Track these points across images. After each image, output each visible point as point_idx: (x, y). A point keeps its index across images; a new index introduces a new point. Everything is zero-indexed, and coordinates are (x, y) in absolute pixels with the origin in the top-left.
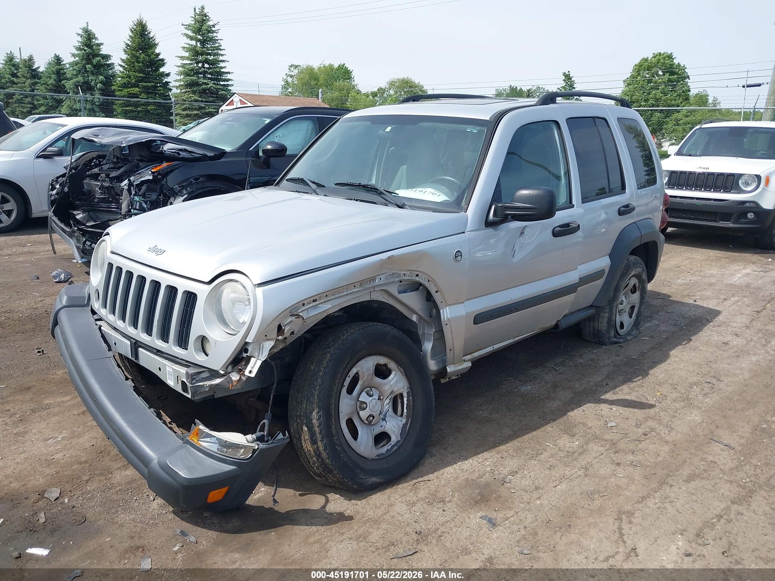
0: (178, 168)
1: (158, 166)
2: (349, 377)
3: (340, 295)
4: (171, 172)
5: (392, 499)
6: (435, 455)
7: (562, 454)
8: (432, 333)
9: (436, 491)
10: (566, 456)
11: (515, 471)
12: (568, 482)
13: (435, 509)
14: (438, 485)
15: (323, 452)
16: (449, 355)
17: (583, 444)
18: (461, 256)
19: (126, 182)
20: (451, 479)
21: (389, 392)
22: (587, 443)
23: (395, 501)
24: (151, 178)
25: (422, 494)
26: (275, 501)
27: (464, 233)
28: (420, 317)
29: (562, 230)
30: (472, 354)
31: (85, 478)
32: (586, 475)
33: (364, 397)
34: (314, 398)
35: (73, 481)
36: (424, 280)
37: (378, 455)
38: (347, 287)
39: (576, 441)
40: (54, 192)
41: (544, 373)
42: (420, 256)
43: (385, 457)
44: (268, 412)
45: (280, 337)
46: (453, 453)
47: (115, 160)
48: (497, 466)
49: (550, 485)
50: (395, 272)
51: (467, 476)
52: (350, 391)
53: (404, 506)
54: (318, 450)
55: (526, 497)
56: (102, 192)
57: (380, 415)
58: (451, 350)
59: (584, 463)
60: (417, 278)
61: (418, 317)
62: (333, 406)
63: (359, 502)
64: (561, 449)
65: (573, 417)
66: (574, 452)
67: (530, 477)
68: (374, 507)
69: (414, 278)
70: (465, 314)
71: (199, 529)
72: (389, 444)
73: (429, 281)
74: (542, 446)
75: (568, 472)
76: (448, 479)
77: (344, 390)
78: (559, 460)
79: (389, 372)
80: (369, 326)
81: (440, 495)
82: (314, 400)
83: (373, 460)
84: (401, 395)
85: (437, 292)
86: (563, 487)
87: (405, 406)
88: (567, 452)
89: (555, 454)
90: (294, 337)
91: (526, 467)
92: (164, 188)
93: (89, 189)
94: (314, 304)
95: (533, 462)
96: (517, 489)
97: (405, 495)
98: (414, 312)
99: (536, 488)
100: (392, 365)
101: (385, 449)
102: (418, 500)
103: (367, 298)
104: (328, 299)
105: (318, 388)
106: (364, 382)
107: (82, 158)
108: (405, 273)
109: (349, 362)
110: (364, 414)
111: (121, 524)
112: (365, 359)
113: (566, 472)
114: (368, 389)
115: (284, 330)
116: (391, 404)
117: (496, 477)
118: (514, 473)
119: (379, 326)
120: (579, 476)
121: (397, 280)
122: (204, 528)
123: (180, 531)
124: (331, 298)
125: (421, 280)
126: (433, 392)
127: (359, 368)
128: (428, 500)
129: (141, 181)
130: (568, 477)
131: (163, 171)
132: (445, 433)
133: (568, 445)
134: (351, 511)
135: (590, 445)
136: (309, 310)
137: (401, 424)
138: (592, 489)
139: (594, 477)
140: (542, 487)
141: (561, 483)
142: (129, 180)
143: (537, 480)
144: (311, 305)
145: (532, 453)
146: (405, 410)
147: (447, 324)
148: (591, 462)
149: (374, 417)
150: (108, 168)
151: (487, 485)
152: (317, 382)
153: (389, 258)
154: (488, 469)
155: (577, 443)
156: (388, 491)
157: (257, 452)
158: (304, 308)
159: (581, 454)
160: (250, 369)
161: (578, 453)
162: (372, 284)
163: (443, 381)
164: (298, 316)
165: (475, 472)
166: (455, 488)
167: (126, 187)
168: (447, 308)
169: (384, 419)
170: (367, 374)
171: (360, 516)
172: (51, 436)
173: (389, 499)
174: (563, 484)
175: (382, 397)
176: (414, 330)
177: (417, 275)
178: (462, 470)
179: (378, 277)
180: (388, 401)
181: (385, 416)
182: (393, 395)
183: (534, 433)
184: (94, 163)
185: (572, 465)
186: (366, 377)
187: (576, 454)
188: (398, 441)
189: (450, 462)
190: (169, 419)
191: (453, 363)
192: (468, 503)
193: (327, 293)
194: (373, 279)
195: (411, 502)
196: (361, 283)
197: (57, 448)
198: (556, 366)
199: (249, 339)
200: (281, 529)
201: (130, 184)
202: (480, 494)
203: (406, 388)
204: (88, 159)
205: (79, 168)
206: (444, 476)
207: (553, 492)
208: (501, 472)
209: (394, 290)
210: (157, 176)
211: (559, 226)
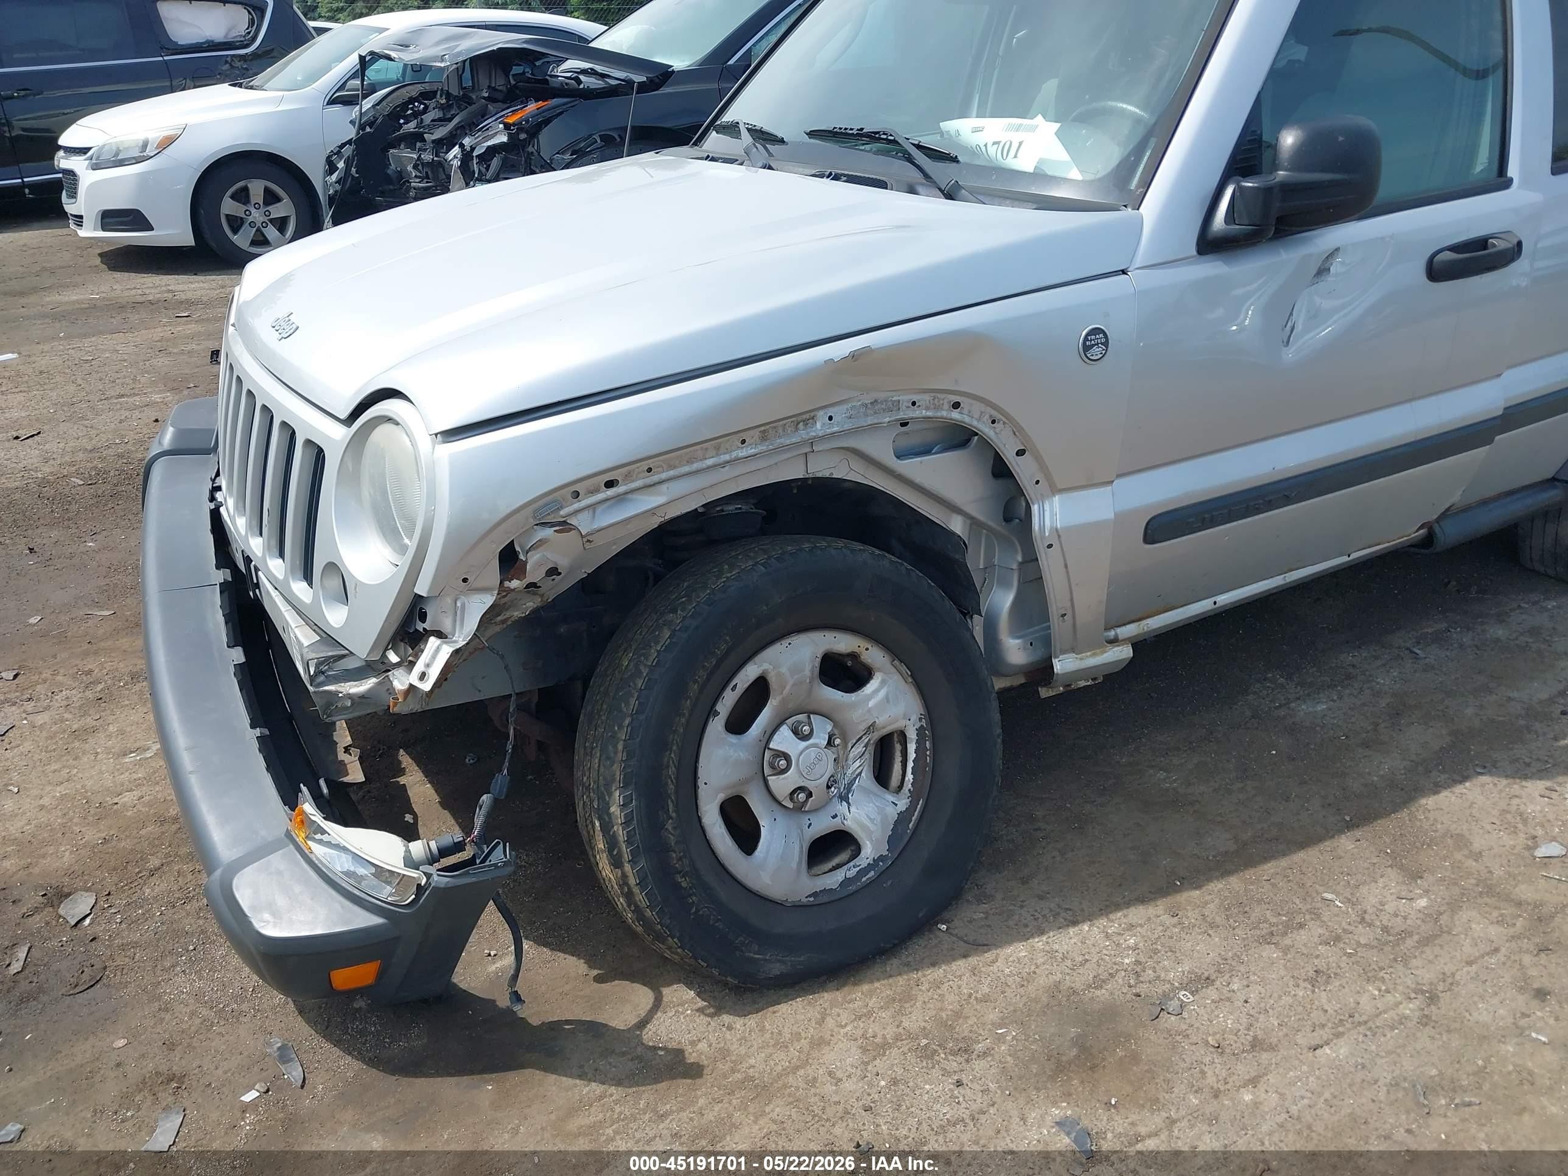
0: (561, 113)
1: (518, 110)
2: (733, 689)
3: (695, 466)
4: (547, 122)
5: (830, 1022)
6: (990, 898)
7: (1364, 935)
8: (1015, 566)
9: (958, 1015)
10: (1375, 943)
11: (1206, 974)
12: (1361, 1038)
13: (936, 1072)
14: (970, 995)
15: (636, 890)
16: (1059, 628)
17: (1442, 909)
18: (1106, 344)
19: (456, 150)
20: (1010, 981)
21: (863, 726)
22: (1454, 906)
23: (836, 1030)
24: (504, 139)
25: (915, 1019)
26: (517, 997)
27: (1124, 272)
28: (974, 523)
29: (1461, 260)
31: (154, 862)
32: (1425, 1020)
33: (784, 740)
34: (615, 746)
35: (126, 868)
36: (979, 420)
37: (815, 894)
38: (716, 442)
39: (1421, 897)
40: (334, 177)
41: (1379, 663)
42: (964, 347)
43: (833, 898)
44: (500, 771)
45: (515, 584)
46: (1041, 898)
47: (443, 101)
48: (1156, 952)
49: (1299, 1039)
50: (881, 396)
51: (1058, 977)
52: (738, 724)
53: (854, 1049)
54: (626, 883)
55: (1215, 1071)
56: (418, 174)
57: (828, 787)
58: (1064, 615)
59: (1427, 976)
60: (955, 414)
61: (969, 522)
62: (672, 771)
63: (738, 1022)
64: (1367, 917)
65: (1431, 816)
66: (1406, 933)
67: (1246, 1002)
68: (772, 1042)
69: (944, 414)
70: (1112, 516)
71: (327, 1045)
72: (852, 864)
73: (993, 422)
74: (1309, 899)
75: (1369, 998)
76: (1003, 980)
77: (716, 726)
78: (1350, 955)
79: (868, 674)
80: (801, 550)
81: (963, 1029)
82: (616, 753)
83: (798, 907)
84: (902, 735)
85: (1020, 453)
86: (1341, 1051)
87: (910, 765)
88: (1385, 929)
89: (1344, 930)
90: (562, 584)
91: (1242, 968)
92: (533, 162)
93: (399, 169)
94: (611, 492)
95: (1270, 952)
96: (1194, 1039)
97: (869, 1014)
98: (954, 509)
99: (1257, 1045)
100: (873, 655)
101: (839, 876)
102: (898, 1038)
103: (793, 472)
104: (656, 478)
105: (627, 721)
106: (784, 702)
107: (389, 99)
108: (915, 398)
109: (727, 654)
110: (782, 785)
111: (166, 1003)
112: (789, 641)
113: (1364, 1000)
114: (802, 717)
115: (525, 563)
116: (869, 757)
117: (1143, 989)
118: (1198, 983)
119: (833, 552)
120: (1403, 1020)
121: (888, 419)
122: (337, 1043)
123: (279, 1045)
124: (664, 476)
125: (967, 419)
126: (999, 731)
127: (766, 666)
128: (924, 1042)
129: (489, 147)
130: (1365, 1018)
131: (527, 121)
132: (1039, 829)
133: (1390, 908)
134: (710, 1046)
135: (1464, 915)
136: (599, 509)
137: (892, 813)
138: (1434, 1072)
139: (1449, 1031)
140: (1274, 1040)
141: (1338, 1035)
142: (462, 146)
143: (1262, 1018)
144: (600, 496)
145: (1274, 920)
146: (909, 777)
147: (1050, 546)
148: (1453, 975)
149: (810, 795)
150: (432, 121)
151: (1110, 1013)
152: (627, 704)
153: (854, 356)
154: (1127, 961)
155: (1423, 903)
156: (825, 998)
157: (427, 892)
158: (577, 506)
159: (1426, 941)
160: (423, 669)
161: (1416, 938)
162: (803, 434)
163: (1044, 693)
164: (564, 526)
165: (1088, 965)
166: (1015, 1011)
167: (456, 163)
168: (1057, 498)
169: (844, 798)
170: (791, 682)
171: (727, 1067)
172: (137, 745)
173: (821, 1022)
174: (1341, 1041)
175: (837, 741)
176: (957, 556)
177: (956, 405)
178: (1051, 954)
179: (821, 413)
180: (859, 748)
181: (849, 787)
182: (876, 736)
183: (1299, 856)
184: (412, 109)
185: (1387, 977)
186: (788, 688)
187: (1410, 942)
188: (881, 858)
189: (1026, 926)
190: (349, 738)
191: (1073, 650)
192: (1034, 1068)
193: (650, 463)
194: (806, 419)
195: (878, 1040)
196: (764, 432)
197: (135, 776)
198: (1418, 643)
199: (421, 589)
200: (514, 1077)
201: (466, 157)
202: (1080, 1043)
203: (914, 718)
204: (399, 102)
205: (379, 121)
206: (994, 968)
207: (1305, 1068)
208: (1163, 975)
209: (881, 448)
210: (517, 133)
211: (1453, 248)
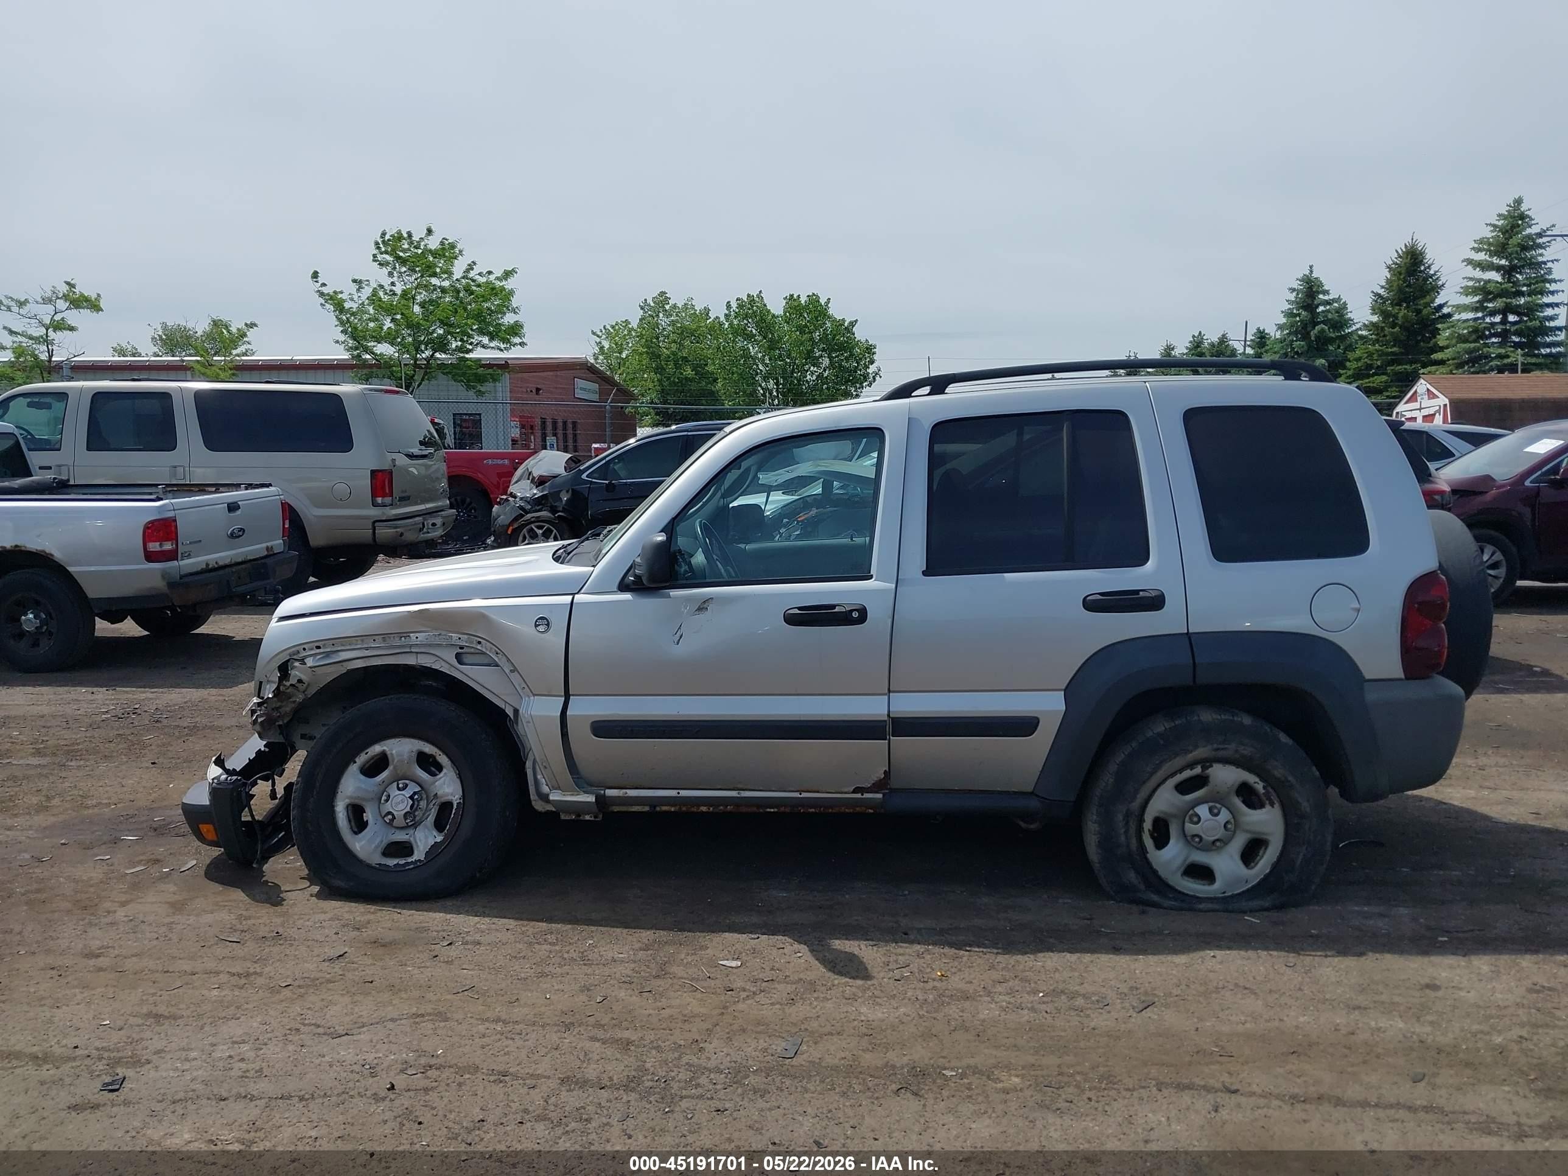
2: (367, 754)
3: (353, 647)
18: (548, 625)
21: (436, 795)
27: (572, 594)
30: (625, 791)
33: (391, 788)
36: (491, 652)
38: (362, 638)
42: (479, 617)
43: (389, 870)
50: (443, 632)
52: (368, 773)
60: (479, 647)
69: (474, 646)
70: (559, 714)
72: (406, 858)
73: (497, 654)
77: (354, 769)
79: (440, 768)
84: (451, 804)
85: (512, 671)
87: (450, 820)
94: (318, 651)
100: (443, 759)
103: (411, 661)
104: (336, 649)
108: (460, 636)
112: (399, 739)
115: (290, 675)
116: (434, 811)
121: (445, 643)
124: (339, 649)
125: (484, 651)
127: (385, 748)
136: (316, 658)
144: (315, 652)
146: (448, 826)
147: (528, 722)
149: (394, 817)
158: (306, 654)
162: (404, 643)
164: (302, 662)
168: (532, 698)
170: (397, 759)
175: (416, 797)
177: (479, 643)
179: (411, 634)
180: (430, 805)
181: (419, 823)
182: (442, 801)
186: (395, 762)
191: (559, 788)
193: (333, 641)
194: (404, 636)
196: (384, 638)
203: (458, 797)
209: (449, 657)
211: (800, 608)
